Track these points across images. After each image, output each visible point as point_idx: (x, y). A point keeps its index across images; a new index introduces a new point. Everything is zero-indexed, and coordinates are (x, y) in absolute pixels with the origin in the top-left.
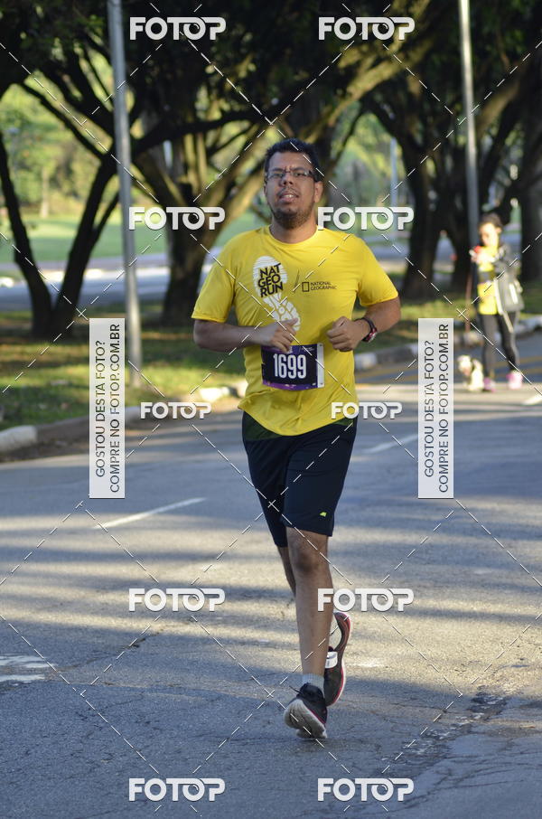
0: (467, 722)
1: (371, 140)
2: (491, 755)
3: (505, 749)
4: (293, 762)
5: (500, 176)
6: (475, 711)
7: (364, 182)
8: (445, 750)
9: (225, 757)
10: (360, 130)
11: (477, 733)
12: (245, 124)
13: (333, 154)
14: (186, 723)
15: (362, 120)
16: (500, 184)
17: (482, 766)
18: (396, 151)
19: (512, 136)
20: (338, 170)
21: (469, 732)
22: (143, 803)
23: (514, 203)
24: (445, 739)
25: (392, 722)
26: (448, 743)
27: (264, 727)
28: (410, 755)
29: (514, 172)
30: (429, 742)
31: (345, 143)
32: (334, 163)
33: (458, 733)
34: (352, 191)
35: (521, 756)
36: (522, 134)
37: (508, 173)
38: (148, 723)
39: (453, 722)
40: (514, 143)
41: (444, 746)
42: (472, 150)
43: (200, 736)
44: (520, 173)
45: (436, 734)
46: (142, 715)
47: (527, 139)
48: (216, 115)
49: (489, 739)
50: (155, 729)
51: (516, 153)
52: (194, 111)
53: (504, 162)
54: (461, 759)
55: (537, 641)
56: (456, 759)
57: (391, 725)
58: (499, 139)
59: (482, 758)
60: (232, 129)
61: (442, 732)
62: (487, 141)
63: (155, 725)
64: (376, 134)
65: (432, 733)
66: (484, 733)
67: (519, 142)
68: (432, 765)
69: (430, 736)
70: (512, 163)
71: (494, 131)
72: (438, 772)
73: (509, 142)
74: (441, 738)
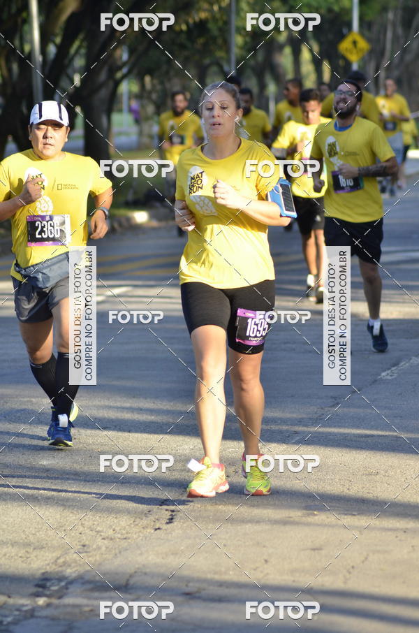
0: (30, 607)
5: (64, 82)
6: (38, 596)
11: (40, 617)
16: (65, 91)
19: (76, 44)
21: (32, 616)
23: (79, 110)
24: (9, 623)
26: (12, 628)
29: (77, 80)
33: (22, 618)
36: (85, 44)
37: (72, 82)
40: (77, 52)
42: (39, 58)
44: (83, 81)
47: (90, 48)
49: (51, 623)
51: (79, 62)
53: (70, 71)
55: (99, 528)
58: (63, 49)
61: (6, 616)
62: (52, 49)
67: (83, 51)
70: (75, 72)
71: (58, 40)
73: (73, 50)
74: (5, 623)
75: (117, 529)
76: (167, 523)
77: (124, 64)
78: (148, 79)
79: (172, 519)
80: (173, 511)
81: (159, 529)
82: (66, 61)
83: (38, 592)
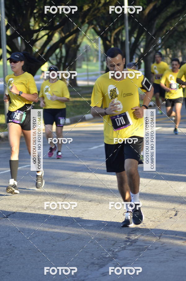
0: (124, 246)
1: (92, 38)
2: (132, 257)
3: (137, 255)
4: (62, 259)
5: (137, 52)
6: (127, 242)
7: (89, 53)
8: (116, 256)
9: (38, 257)
10: (88, 34)
11: (128, 250)
12: (47, 31)
13: (78, 43)
14: (24, 245)
15: (89, 31)
16: (137, 55)
17: (130, 261)
18: (101, 42)
19: (142, 37)
20: (80, 49)
21: (125, 249)
22: (8, 274)
23: (142, 61)
24: (116, 252)
25: (98, 245)
26: (117, 253)
27: (52, 247)
28: (104, 257)
29: (142, 50)
30: (111, 252)
31: (82, 39)
32: (79, 46)
33: (121, 250)
34: (85, 56)
35: (143, 258)
36: (145, 37)
37: (140, 50)
38: (11, 245)
39: (119, 246)
40: (142, 40)
41: (116, 254)
42: (129, 42)
43: (30, 250)
44: (144, 51)
45: (113, 250)
46: (9, 242)
47: (147, 38)
48: (37, 28)
49: (132, 252)
50: (14, 247)
51: (143, 44)
52: (29, 26)
53: (139, 47)
54: (121, 259)
55: (149, 217)
56: (120, 259)
57: (97, 247)
58: (137, 39)
59: (129, 259)
60: (43, 33)
61: (115, 249)
62: (133, 39)
63: (13, 245)
64: (93, 36)
65: (112, 249)
66: (130, 250)
67: (144, 40)
68: (112, 261)
69: (111, 251)
70: (141, 47)
71: (135, 35)
72: (114, 264)
73: (140, 40)
74: (115, 251)
75: (156, 217)
76: (175, 216)
77: (160, 44)
78: (168, 50)
79: (176, 214)
80: (177, 211)
81: (171, 218)
82: (138, 44)
83: (127, 240)
